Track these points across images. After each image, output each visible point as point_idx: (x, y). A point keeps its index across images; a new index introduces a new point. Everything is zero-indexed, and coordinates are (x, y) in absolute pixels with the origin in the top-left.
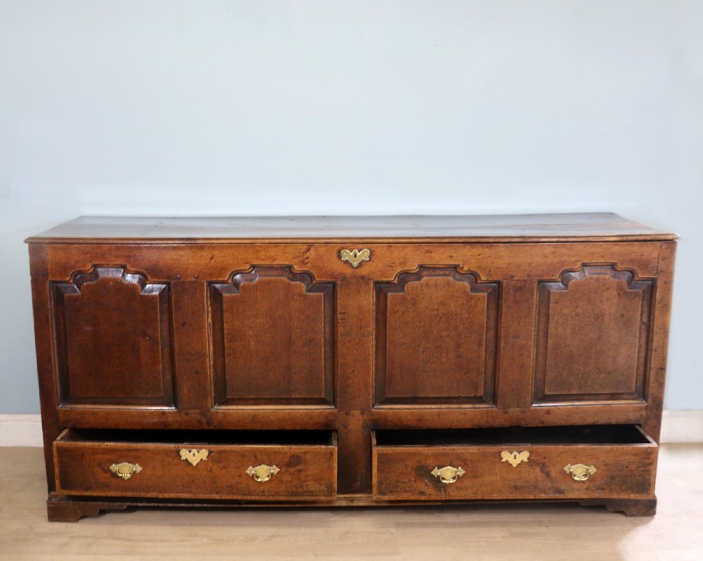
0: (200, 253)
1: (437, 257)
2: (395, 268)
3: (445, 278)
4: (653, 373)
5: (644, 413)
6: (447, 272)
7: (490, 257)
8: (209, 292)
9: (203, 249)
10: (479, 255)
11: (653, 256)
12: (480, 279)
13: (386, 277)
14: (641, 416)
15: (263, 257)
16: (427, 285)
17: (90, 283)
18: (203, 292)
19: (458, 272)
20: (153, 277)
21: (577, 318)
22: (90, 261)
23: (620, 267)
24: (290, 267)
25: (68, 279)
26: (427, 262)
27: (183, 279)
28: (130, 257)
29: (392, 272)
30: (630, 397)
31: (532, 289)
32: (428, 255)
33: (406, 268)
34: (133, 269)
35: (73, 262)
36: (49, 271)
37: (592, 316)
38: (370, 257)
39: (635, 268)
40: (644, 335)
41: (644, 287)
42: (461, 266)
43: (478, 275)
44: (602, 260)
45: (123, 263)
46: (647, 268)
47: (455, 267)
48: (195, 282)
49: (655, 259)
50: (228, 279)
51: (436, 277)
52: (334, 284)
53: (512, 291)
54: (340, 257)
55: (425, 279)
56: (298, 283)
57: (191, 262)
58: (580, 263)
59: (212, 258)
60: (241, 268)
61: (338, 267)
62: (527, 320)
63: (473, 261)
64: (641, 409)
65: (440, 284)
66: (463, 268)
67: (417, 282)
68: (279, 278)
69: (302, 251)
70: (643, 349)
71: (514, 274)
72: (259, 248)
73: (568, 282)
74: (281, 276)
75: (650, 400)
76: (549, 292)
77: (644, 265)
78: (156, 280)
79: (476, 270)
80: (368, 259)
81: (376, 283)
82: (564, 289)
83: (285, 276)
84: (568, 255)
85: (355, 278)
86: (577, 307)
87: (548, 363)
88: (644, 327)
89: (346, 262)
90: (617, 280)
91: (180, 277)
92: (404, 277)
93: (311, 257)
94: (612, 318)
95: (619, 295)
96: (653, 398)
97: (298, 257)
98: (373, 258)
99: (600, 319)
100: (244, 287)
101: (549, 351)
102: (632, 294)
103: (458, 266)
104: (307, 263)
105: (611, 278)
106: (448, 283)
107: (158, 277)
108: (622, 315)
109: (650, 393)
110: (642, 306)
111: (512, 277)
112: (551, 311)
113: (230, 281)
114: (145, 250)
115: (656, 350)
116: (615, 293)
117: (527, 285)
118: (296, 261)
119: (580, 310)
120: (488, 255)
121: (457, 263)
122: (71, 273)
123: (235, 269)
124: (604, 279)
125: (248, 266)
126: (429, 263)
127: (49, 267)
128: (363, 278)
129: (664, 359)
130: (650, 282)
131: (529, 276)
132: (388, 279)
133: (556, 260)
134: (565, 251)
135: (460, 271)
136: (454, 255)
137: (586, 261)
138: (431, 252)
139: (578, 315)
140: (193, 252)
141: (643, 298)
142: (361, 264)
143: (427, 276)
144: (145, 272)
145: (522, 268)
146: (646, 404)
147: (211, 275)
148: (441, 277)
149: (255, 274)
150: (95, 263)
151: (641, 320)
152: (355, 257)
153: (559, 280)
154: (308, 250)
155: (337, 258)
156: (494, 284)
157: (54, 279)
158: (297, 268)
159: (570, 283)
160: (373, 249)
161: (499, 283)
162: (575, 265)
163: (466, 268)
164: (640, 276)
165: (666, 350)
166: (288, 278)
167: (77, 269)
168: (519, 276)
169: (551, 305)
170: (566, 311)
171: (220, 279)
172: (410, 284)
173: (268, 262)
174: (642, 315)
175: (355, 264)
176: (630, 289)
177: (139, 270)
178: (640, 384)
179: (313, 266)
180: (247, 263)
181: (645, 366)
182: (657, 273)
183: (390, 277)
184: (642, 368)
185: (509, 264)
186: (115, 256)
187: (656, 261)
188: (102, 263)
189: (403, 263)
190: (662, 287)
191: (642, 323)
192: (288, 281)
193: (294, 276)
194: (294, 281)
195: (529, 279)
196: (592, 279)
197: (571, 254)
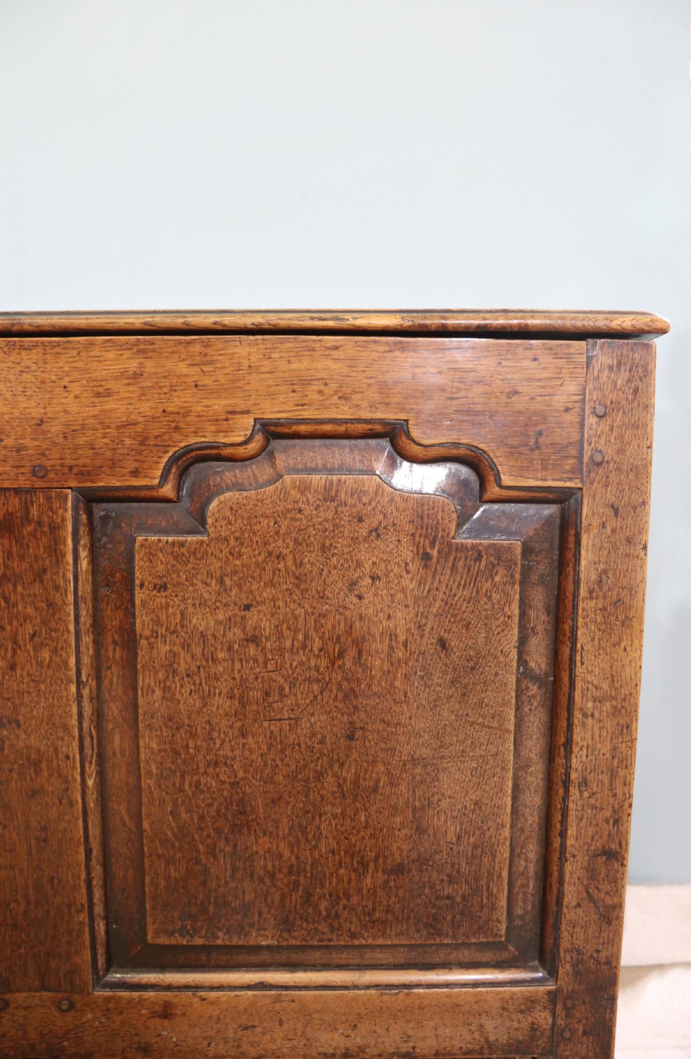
4: (573, 871)
5: (543, 1018)
11: (560, 400)
14: (534, 1028)
21: (252, 650)
23: (422, 439)
30: (488, 956)
31: (55, 528)
37: (317, 644)
39: (483, 446)
40: (536, 722)
41: (529, 530)
44: (343, 414)
46: (536, 449)
49: (567, 410)
58: (249, 421)
62: (46, 654)
64: (529, 1004)
70: (535, 778)
73: (208, 502)
75: (565, 969)
76: (132, 541)
77: (526, 434)
82: (190, 532)
84: (198, 387)
86: (247, 607)
87: (146, 825)
88: (534, 689)
94: (400, 653)
95: (426, 557)
96: (575, 965)
99: (352, 652)
101: (147, 782)
102: (479, 558)
108: (442, 643)
109: (565, 943)
110: (524, 605)
112: (142, 622)
115: (584, 783)
116: (407, 553)
117: (34, 512)
119: (260, 620)
124: (356, 492)
129: (619, 817)
130: (552, 506)
131: (38, 471)
133: (146, 407)
134: (183, 368)
137: (272, 411)
139: (254, 639)
141: (527, 571)
146: (551, 987)
151: (522, 661)
153: (167, 490)
159: (215, 507)
162: (229, 431)
164: (506, 480)
165: (628, 784)
169: (139, 595)
170: (201, 621)
174: (523, 642)
176: (469, 534)
178: (526, 906)
181: (546, 843)
182: (577, 471)
184: (532, 851)
187: (571, 418)
190: (603, 527)
191: (525, 674)
195: (39, 484)
196: (304, 488)
197: (207, 381)
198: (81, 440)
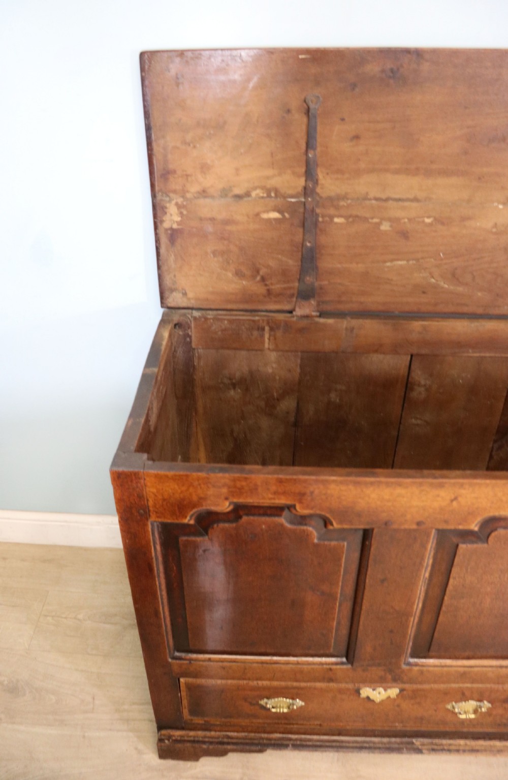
0: (435, 492)
22: (226, 499)
25: (185, 521)
27: (395, 527)
28: (302, 495)
35: (195, 498)
59: (455, 499)
122: (192, 513)
127: (151, 503)
140: (422, 491)
150: (235, 501)
167: (204, 509)
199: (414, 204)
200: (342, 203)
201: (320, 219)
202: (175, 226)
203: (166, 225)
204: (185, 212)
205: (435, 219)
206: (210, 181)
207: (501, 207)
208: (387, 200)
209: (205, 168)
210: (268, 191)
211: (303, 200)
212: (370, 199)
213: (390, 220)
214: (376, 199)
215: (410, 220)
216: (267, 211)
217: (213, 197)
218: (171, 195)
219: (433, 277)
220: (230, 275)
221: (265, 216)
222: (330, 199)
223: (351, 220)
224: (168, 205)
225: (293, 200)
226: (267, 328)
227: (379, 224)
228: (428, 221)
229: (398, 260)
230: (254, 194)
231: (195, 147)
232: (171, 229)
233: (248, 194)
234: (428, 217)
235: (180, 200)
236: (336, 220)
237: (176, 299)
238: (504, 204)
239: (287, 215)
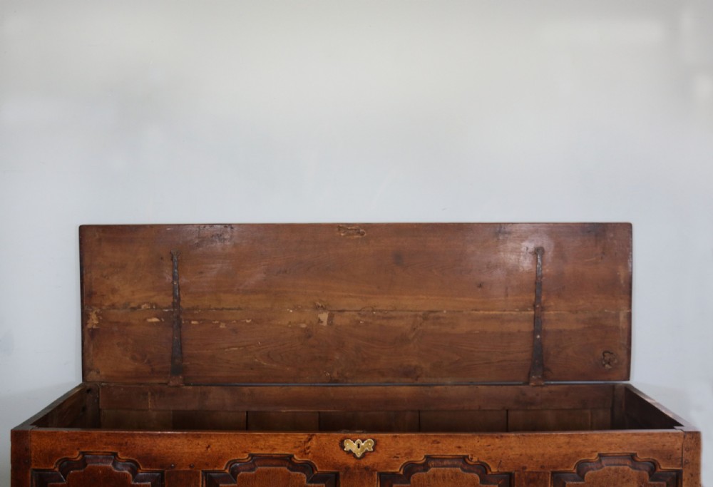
0: (196, 441)
1: (444, 448)
2: (400, 458)
3: (454, 469)
6: (456, 463)
7: (500, 447)
8: (204, 482)
9: (200, 437)
10: (489, 445)
11: (676, 447)
12: (490, 470)
13: (391, 468)
15: (262, 447)
16: (434, 476)
17: (78, 471)
18: (199, 481)
19: (467, 463)
20: (145, 466)
22: (78, 449)
23: (640, 457)
24: (291, 457)
25: (52, 467)
26: (434, 453)
27: (177, 469)
28: (121, 445)
29: (398, 463)
31: (546, 482)
32: (435, 445)
33: (412, 459)
34: (124, 458)
35: (59, 449)
36: (32, 459)
38: (374, 447)
39: (656, 459)
41: (669, 479)
42: (470, 457)
43: (488, 466)
44: (620, 451)
45: (114, 451)
46: (670, 459)
47: (464, 458)
48: (189, 471)
49: (678, 449)
50: (226, 469)
51: (443, 468)
52: (337, 475)
53: (524, 483)
54: (343, 447)
55: (432, 469)
56: (299, 473)
57: (186, 450)
58: (597, 454)
59: (209, 447)
60: (240, 458)
61: (341, 458)
63: (483, 451)
65: (448, 475)
66: (472, 459)
67: (424, 473)
68: (278, 468)
69: (303, 440)
71: (527, 465)
72: (258, 437)
73: (585, 473)
74: (282, 466)
76: (565, 483)
77: (669, 456)
78: (148, 469)
79: (485, 461)
80: (372, 449)
81: (380, 474)
82: (580, 481)
83: (285, 466)
84: (584, 445)
85: (358, 469)
89: (350, 452)
90: (638, 471)
91: (174, 467)
92: (410, 468)
93: (313, 446)
97: (299, 446)
98: (378, 448)
100: (242, 477)
103: (468, 456)
104: (308, 454)
105: (631, 470)
106: (456, 474)
107: (150, 466)
111: (524, 468)
113: (227, 471)
114: (138, 438)
116: (636, 486)
117: (541, 477)
118: (296, 451)
120: (499, 446)
121: (465, 454)
122: (56, 461)
123: (233, 458)
124: (623, 471)
125: (246, 456)
126: (436, 454)
127: (33, 454)
128: (366, 468)
130: (674, 474)
131: (542, 467)
132: (393, 471)
133: (571, 451)
134: (580, 441)
135: (468, 462)
136: (462, 445)
137: (603, 451)
138: (438, 443)
140: (189, 440)
142: (365, 455)
143: (435, 467)
144: (137, 460)
145: (534, 459)
147: (207, 464)
148: (449, 469)
149: (253, 462)
150: (83, 450)
152: (359, 447)
153: (575, 471)
154: (310, 440)
155: (339, 448)
156: (505, 476)
157: (36, 468)
158: (297, 458)
159: (587, 474)
160: (377, 439)
161: (511, 475)
162: (591, 456)
163: (475, 459)
164: (662, 467)
166: (288, 468)
167: (65, 457)
168: (531, 468)
171: (216, 469)
172: (416, 475)
173: (267, 452)
175: (359, 455)
176: (652, 480)
177: (131, 458)
179: (314, 457)
180: (245, 452)
182: (681, 465)
183: (395, 468)
185: (521, 455)
186: (106, 444)
187: (679, 451)
188: (92, 450)
189: (409, 454)
190: (688, 479)
192: (288, 471)
193: (295, 466)
194: (294, 471)
195: (542, 470)
196: (610, 470)
197: (586, 444)
198: (554, 459)
199: (239, 312)
200: (195, 312)
201: (183, 322)
202: (94, 327)
203: (89, 326)
204: (101, 318)
205: (252, 320)
206: (116, 299)
207: (291, 311)
208: (222, 309)
209: (114, 291)
210: (151, 305)
211: (172, 310)
212: (212, 309)
213: (225, 322)
214: (216, 309)
215: (237, 321)
216: (151, 318)
217: (118, 309)
218: (93, 307)
219: (256, 358)
220: (128, 359)
221: (149, 320)
222: (188, 309)
223: (201, 322)
224: (91, 314)
225: (166, 310)
226: (149, 393)
227: (219, 324)
228: (248, 321)
229: (233, 347)
230: (143, 307)
231: (108, 279)
232: (92, 329)
233: (139, 307)
234: (248, 319)
235: (98, 311)
236: (193, 322)
237: (93, 376)
238: (293, 309)
239: (163, 320)
